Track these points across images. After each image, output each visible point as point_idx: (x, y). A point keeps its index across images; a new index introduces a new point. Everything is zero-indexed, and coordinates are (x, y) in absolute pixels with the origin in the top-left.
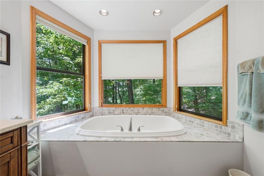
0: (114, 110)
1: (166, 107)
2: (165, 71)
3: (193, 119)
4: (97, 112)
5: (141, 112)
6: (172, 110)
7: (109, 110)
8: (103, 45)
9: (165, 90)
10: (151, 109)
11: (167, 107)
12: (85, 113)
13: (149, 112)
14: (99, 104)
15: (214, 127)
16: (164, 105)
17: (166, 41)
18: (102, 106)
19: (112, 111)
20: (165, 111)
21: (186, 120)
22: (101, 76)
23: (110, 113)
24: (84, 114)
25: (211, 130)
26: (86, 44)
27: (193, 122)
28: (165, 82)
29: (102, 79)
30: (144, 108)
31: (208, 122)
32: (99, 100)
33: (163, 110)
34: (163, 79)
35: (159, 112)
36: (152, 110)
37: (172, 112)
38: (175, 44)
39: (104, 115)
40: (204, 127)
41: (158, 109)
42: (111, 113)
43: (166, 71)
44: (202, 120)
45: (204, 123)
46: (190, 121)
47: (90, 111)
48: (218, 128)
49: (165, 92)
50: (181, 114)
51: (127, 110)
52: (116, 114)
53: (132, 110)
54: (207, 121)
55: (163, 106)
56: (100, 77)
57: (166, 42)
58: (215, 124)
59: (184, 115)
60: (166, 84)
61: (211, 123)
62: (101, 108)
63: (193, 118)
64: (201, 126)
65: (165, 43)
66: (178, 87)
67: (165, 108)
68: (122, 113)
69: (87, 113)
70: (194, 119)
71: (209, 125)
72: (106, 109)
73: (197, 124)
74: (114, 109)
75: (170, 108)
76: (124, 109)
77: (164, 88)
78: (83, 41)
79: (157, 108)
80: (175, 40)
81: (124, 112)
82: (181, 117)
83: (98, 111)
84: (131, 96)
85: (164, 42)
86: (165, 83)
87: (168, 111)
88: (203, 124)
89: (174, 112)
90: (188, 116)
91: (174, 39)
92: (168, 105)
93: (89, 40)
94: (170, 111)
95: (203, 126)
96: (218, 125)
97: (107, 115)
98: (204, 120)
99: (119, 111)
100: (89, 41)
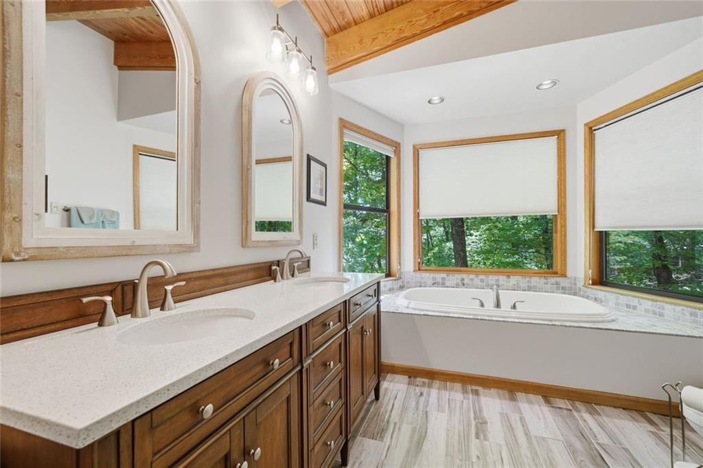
0: (443, 279)
1: (564, 275)
2: (561, 197)
3: (635, 302)
4: (410, 280)
5: (503, 285)
6: (580, 284)
7: (434, 279)
8: (421, 152)
9: (563, 238)
10: (527, 279)
11: (566, 276)
12: (392, 280)
13: (521, 285)
14: (415, 266)
15: (688, 315)
16: (559, 272)
17: (563, 131)
18: (419, 270)
19: (440, 280)
20: (561, 285)
21: (617, 304)
22: (418, 213)
23: (435, 283)
24: (391, 282)
25: (681, 322)
26: (391, 155)
27: (635, 308)
28: (563, 222)
29: (420, 218)
30: (511, 277)
31: (673, 306)
32: (415, 258)
33: (557, 283)
34: (557, 214)
35: (546, 286)
36: (529, 282)
37: (580, 289)
38: (587, 137)
39: (424, 287)
40: (663, 316)
41: (543, 280)
42: (438, 284)
43: (565, 198)
44: (658, 303)
45: (663, 309)
46: (628, 306)
47: (400, 278)
48: (697, 317)
49: (561, 242)
50: (603, 291)
51: (472, 280)
52: (447, 287)
53: (482, 281)
54: (671, 304)
55: (556, 273)
56: (417, 215)
57: (564, 134)
58: (689, 309)
59: (612, 292)
60: (564, 226)
61: (682, 307)
62: (418, 274)
63: (635, 299)
64: (656, 314)
65: (562, 135)
66: (597, 231)
67: (562, 278)
68: (460, 284)
69: (395, 280)
70: (639, 301)
71: (675, 311)
72: (427, 277)
73: (647, 311)
74: (444, 275)
75: (575, 279)
76: (465, 276)
77: (559, 235)
78: (387, 150)
79: (541, 276)
80: (587, 128)
81: (465, 282)
82: (603, 299)
83: (412, 279)
84: (462, 254)
85: (559, 134)
86: (561, 223)
87: (570, 285)
88: (661, 311)
89: (586, 287)
90: (622, 294)
91: (585, 124)
92: (570, 272)
93: (397, 146)
94: (575, 284)
95: (661, 315)
96: (697, 310)
97: (430, 287)
98: (662, 302)
99: (455, 282)
100: (398, 148)
